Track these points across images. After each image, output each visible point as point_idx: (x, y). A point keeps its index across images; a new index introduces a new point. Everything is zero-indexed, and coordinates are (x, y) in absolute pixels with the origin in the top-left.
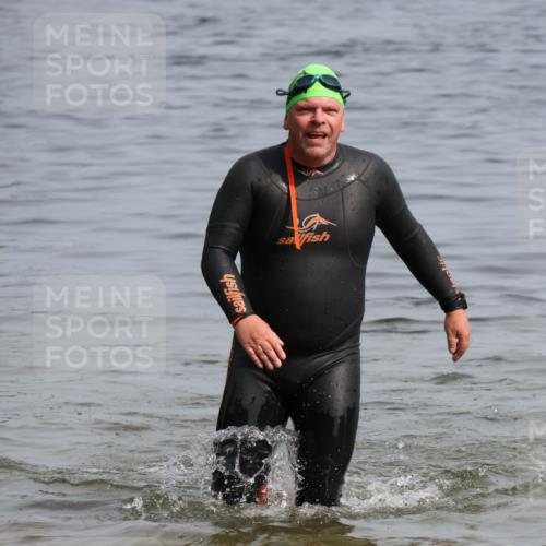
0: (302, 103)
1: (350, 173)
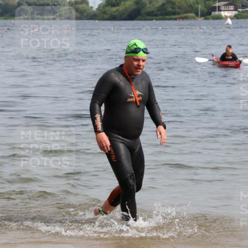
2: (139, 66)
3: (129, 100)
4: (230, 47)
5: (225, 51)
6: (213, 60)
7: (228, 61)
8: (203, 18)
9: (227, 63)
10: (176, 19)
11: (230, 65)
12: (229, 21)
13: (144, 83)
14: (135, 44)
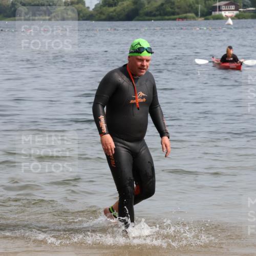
2: (143, 66)
3: (132, 101)
4: (230, 48)
5: (225, 53)
6: (213, 62)
7: (229, 62)
8: (203, 18)
9: (227, 64)
10: (175, 19)
11: (231, 67)
12: (230, 21)
13: (148, 84)
14: (139, 44)
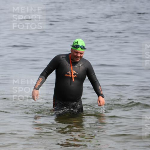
0: (76, 51)
1: (80, 64)
